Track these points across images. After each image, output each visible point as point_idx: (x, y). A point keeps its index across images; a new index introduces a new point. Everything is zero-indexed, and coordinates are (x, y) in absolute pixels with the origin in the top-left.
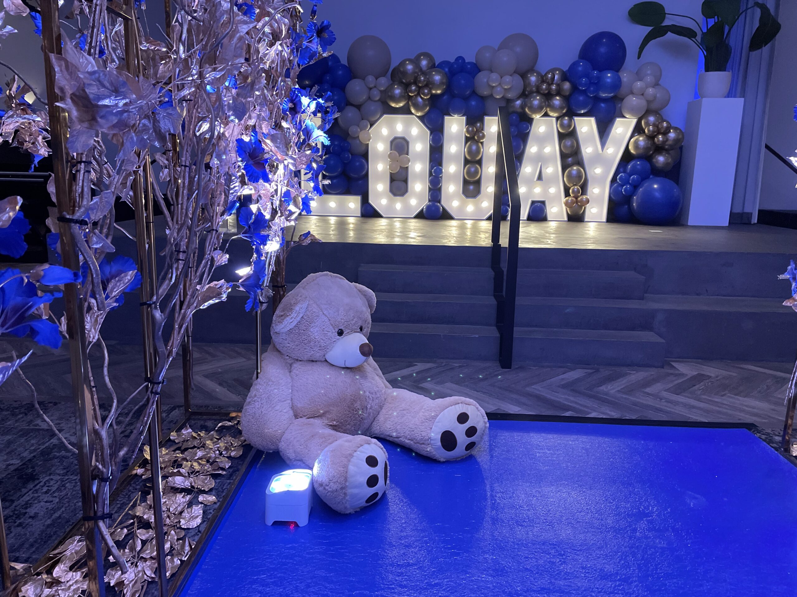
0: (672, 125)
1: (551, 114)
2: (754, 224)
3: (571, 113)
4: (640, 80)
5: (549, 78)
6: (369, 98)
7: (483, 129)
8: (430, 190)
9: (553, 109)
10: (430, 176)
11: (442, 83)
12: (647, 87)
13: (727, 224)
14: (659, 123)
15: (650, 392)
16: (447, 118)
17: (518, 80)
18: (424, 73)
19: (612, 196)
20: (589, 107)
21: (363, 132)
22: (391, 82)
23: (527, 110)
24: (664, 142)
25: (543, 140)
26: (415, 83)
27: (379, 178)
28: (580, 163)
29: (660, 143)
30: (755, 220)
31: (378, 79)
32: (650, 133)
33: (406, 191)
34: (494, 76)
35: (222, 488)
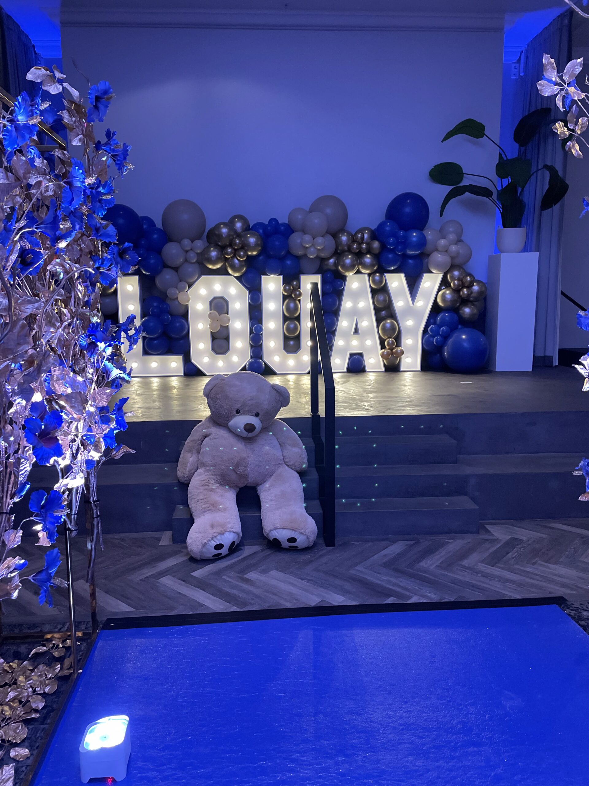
0: (476, 278)
1: (363, 271)
2: (556, 366)
3: (382, 270)
4: (444, 237)
5: (359, 238)
6: (186, 261)
7: (299, 288)
8: (251, 346)
9: (365, 266)
10: (251, 334)
11: (257, 245)
12: (450, 245)
13: (530, 369)
14: (463, 277)
15: (467, 565)
16: (264, 278)
17: (330, 240)
18: (239, 236)
19: (424, 346)
20: (399, 263)
21: (181, 293)
22: (207, 244)
23: (340, 268)
24: (469, 295)
25: (356, 296)
26: (231, 245)
27: (200, 336)
28: (392, 315)
29: (465, 296)
30: (556, 362)
31: (194, 242)
32: (456, 287)
33: (228, 349)
34: (307, 238)
35: (35, 736)
